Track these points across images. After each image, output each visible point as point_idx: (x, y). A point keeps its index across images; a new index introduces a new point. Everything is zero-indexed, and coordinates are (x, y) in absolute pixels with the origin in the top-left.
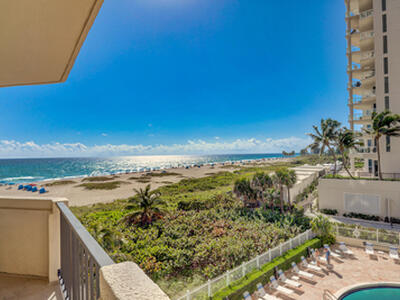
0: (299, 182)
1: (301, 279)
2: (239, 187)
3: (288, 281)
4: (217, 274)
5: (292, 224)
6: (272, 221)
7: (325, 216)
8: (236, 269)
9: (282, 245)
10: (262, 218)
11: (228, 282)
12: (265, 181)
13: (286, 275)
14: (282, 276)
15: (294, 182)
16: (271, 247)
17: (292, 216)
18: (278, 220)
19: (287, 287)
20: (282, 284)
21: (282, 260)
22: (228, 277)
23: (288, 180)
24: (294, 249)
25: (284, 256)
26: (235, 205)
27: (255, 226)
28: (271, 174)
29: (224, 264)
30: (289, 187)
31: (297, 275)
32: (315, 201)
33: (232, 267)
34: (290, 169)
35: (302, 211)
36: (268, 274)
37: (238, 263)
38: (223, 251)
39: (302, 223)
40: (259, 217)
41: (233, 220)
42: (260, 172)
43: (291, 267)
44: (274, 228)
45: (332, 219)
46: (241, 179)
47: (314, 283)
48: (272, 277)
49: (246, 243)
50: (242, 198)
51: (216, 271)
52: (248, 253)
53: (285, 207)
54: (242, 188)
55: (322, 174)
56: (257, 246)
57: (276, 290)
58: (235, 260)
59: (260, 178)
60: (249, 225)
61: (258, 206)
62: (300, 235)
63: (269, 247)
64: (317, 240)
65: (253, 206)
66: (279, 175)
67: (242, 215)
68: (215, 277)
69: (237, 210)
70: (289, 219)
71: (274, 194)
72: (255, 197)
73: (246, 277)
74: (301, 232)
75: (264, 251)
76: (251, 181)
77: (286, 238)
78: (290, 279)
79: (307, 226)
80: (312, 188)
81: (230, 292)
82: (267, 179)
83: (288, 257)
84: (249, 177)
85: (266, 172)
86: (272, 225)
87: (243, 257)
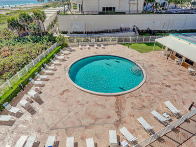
0: (48, 18)
1: (55, 65)
2: (11, 24)
3: (50, 67)
4: (12, 75)
5: (48, 41)
6: (37, 41)
7: (62, 35)
8: (22, 70)
9: (44, 52)
10: (31, 41)
11: (19, 77)
12: (28, 19)
13: (48, 65)
14: (47, 66)
15: (45, 18)
16: (39, 55)
17: (47, 37)
18: (40, 41)
19: (50, 70)
20: (47, 69)
21: (46, 59)
22: (19, 75)
23: (41, 17)
24: (50, 53)
25: (46, 57)
26: (12, 36)
27: (28, 46)
28: (31, 14)
29: (14, 70)
30: (43, 21)
31: (53, 64)
32: (57, 28)
33: (20, 70)
34: (42, 10)
35: (52, 34)
36: (40, 67)
37: (23, 67)
38: (11, 63)
39: (52, 40)
40: (29, 41)
41: (14, 45)
42: (23, 13)
43: (50, 61)
44: (39, 45)
45: (65, 36)
46: (11, 18)
47: (61, 65)
48: (42, 68)
49: (25, 56)
50: (15, 31)
51: (11, 74)
52: (27, 61)
53: (43, 33)
54: (13, 24)
55: (58, 13)
56: (31, 56)
57: (44, 73)
58: (20, 66)
59: (24, 17)
60: (24, 46)
61: (28, 34)
62: (52, 46)
63: (38, 55)
64: (60, 47)
65: (24, 35)
66: (36, 14)
67: (19, 41)
68: (10, 77)
69: (15, 39)
70: (46, 39)
71: (35, 26)
72: (24, 30)
73: (29, 72)
74: (52, 44)
75: (36, 57)
76: (19, 20)
77: (46, 49)
78: (50, 66)
79: (55, 41)
80: (55, 21)
81: (21, 81)
82: (29, 17)
83: (48, 57)
84: (16, 17)
85: (27, 13)
86: (38, 44)
87: (25, 63)
